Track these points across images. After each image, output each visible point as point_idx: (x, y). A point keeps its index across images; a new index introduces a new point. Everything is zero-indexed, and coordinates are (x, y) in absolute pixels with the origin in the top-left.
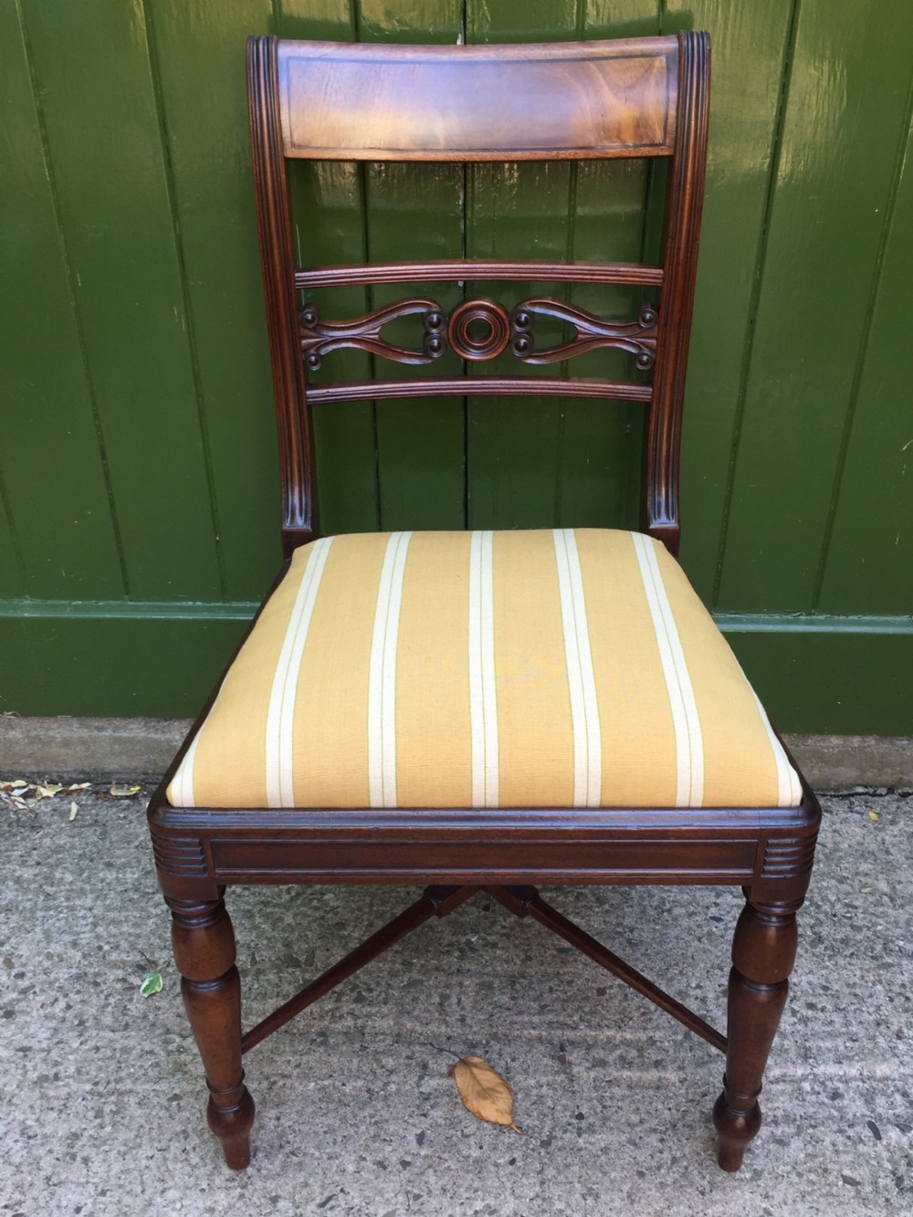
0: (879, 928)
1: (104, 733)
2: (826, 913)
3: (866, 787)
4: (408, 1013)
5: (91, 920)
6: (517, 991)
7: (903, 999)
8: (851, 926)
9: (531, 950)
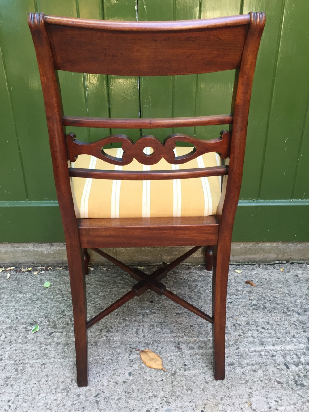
0: (285, 304)
1: (19, 249)
2: (267, 300)
3: (279, 261)
4: (125, 335)
5: (14, 309)
6: (163, 327)
7: (294, 325)
8: (276, 304)
9: (167, 314)
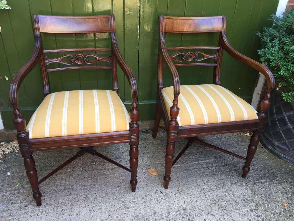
6: (154, 158)
7: (208, 152)
9: (154, 152)
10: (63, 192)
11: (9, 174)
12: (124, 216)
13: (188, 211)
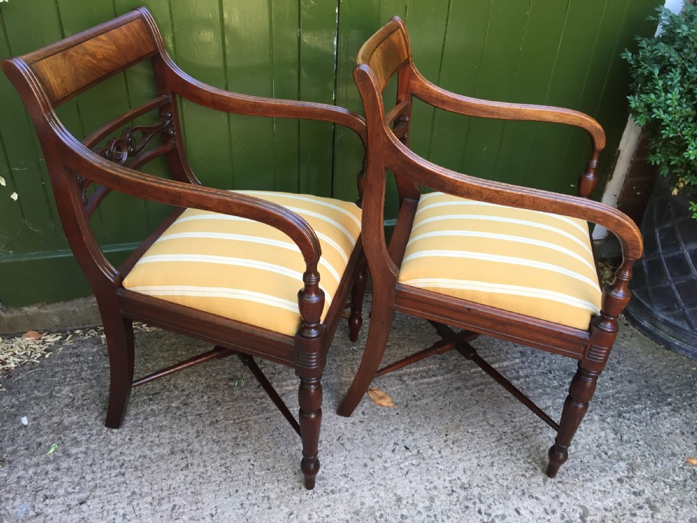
10: (169, 462)
11: (25, 421)
12: (326, 512)
13: (476, 491)
